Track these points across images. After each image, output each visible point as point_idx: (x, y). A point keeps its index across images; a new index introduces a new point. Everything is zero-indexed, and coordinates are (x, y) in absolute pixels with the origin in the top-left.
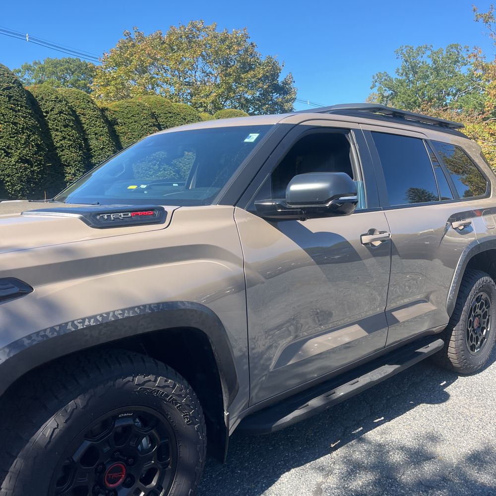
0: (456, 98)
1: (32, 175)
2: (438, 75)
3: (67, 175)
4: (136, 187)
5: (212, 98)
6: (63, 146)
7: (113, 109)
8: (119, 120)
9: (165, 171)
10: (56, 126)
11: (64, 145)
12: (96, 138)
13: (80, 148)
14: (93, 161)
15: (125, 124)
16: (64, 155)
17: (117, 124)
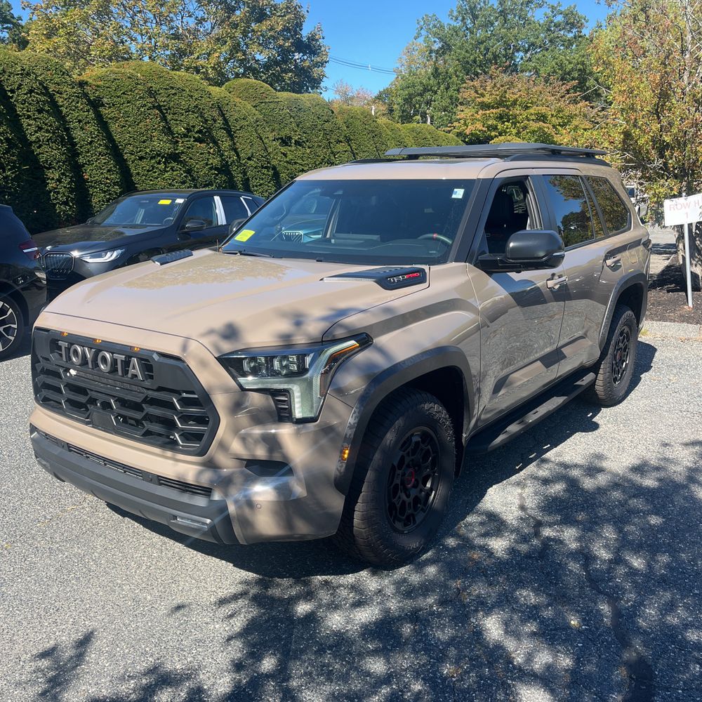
0: (528, 55)
1: (7, 182)
2: (505, 21)
3: (49, 181)
4: (170, 201)
5: (213, 61)
6: (40, 141)
7: (94, 83)
8: (105, 100)
9: (173, 171)
10: (28, 111)
11: (41, 139)
12: (81, 128)
13: (62, 142)
14: (81, 160)
15: (113, 105)
16: (42, 153)
17: (103, 105)
